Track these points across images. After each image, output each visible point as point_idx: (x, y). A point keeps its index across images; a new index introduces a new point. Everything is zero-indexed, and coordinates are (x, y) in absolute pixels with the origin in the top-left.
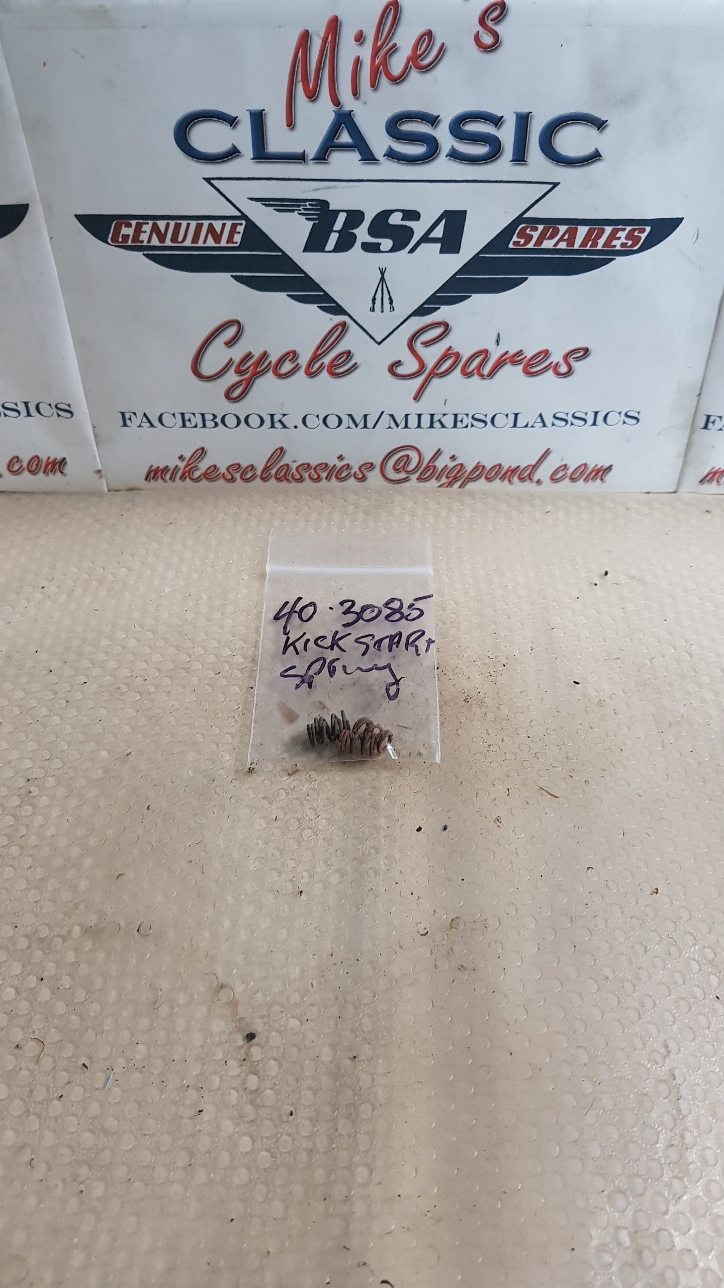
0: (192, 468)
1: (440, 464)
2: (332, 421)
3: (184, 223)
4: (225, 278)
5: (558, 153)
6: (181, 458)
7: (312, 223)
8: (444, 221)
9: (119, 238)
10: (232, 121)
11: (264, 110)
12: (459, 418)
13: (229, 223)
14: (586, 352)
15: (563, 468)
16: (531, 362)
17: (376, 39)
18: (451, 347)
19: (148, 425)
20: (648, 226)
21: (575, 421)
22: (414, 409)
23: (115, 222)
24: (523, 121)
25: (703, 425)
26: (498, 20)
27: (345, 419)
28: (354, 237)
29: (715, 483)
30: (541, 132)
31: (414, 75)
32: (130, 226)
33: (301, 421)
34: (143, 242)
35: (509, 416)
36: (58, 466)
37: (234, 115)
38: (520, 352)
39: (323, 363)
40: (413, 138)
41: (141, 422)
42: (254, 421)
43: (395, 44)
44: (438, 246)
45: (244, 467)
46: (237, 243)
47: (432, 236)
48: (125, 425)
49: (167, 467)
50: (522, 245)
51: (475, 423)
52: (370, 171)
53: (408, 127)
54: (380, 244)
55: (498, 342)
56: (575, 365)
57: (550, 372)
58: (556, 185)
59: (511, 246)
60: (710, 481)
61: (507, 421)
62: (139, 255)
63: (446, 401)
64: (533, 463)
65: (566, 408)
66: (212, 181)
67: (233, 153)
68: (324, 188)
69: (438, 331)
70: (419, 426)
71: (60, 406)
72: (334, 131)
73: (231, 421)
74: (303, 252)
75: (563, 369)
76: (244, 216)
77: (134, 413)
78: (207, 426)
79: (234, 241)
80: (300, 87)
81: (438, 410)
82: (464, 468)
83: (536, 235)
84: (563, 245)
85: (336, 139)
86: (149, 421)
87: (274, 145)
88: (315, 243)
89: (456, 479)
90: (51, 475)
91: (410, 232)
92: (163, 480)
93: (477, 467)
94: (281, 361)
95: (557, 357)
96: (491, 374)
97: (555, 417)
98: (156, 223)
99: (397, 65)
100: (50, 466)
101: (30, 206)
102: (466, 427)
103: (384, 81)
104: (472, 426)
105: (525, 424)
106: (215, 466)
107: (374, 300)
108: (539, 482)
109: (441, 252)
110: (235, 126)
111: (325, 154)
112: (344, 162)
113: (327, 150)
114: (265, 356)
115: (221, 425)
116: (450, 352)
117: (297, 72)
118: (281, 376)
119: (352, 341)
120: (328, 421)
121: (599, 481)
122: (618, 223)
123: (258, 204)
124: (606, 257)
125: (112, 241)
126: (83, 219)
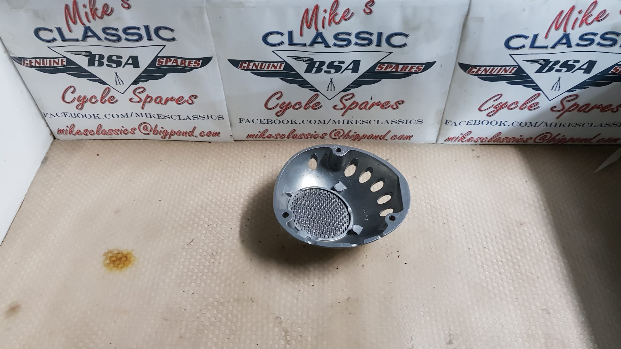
0: (263, 134)
1: (351, 134)
2: (313, 122)
3: (264, 63)
4: (278, 79)
5: (392, 44)
6: (259, 132)
7: (307, 64)
8: (352, 64)
9: (242, 67)
10: (282, 34)
11: (292, 31)
12: (358, 121)
13: (279, 64)
14: (403, 102)
15: (395, 136)
16: (383, 105)
17: (331, 11)
18: (355, 101)
19: (248, 122)
20: (424, 65)
21: (399, 122)
22: (342, 118)
23: (241, 62)
24: (380, 35)
25: (445, 123)
26: (371, 5)
27: (317, 122)
28: (322, 69)
29: (450, 141)
30: (386, 38)
31: (343, 22)
32: (246, 63)
33: (302, 122)
34: (250, 68)
35: (376, 121)
36: (218, 134)
37: (282, 32)
38: (379, 102)
39: (310, 106)
40: (342, 40)
41: (246, 122)
42: (285, 122)
43: (337, 13)
44: (351, 71)
45: (281, 134)
46: (282, 69)
47: (349, 68)
48: (240, 122)
49: (254, 134)
50: (380, 70)
51: (363, 123)
52: (328, 50)
53: (341, 37)
54: (331, 71)
55: (371, 99)
56: (399, 106)
57: (390, 108)
58: (391, 53)
59: (376, 70)
60: (448, 141)
61: (375, 122)
62: (249, 72)
63: (353, 116)
64: (384, 134)
65: (397, 118)
66: (275, 52)
67: (282, 43)
68: (312, 54)
69: (350, 96)
70: (343, 123)
71: (219, 116)
72: (316, 38)
73: (277, 122)
74: (305, 73)
75: (395, 107)
76: (284, 61)
77: (244, 119)
78: (269, 123)
79: (281, 68)
80: (305, 25)
81: (350, 119)
82: (360, 135)
83: (384, 67)
84: (394, 70)
85: (317, 40)
86: (249, 121)
87: (295, 41)
88: (309, 70)
89: (356, 138)
90: (215, 137)
91: (341, 67)
92: (253, 138)
93: (364, 135)
94: (296, 104)
95: (392, 103)
96: (369, 109)
97: (392, 121)
98: (255, 63)
99: (337, 19)
100: (214, 134)
101: (213, 57)
102: (360, 124)
103: (333, 24)
104: (362, 123)
105: (381, 123)
106: (271, 134)
107: (328, 87)
108: (386, 140)
109: (352, 73)
110: (282, 36)
111: (313, 45)
112: (319, 47)
113: (313, 44)
114: (290, 103)
115: (274, 123)
116: (355, 102)
117: (304, 20)
118: (295, 109)
119: (320, 99)
120: (311, 122)
121: (408, 140)
122: (413, 65)
123: (290, 58)
124: (410, 74)
125: (240, 68)
126: (230, 61)
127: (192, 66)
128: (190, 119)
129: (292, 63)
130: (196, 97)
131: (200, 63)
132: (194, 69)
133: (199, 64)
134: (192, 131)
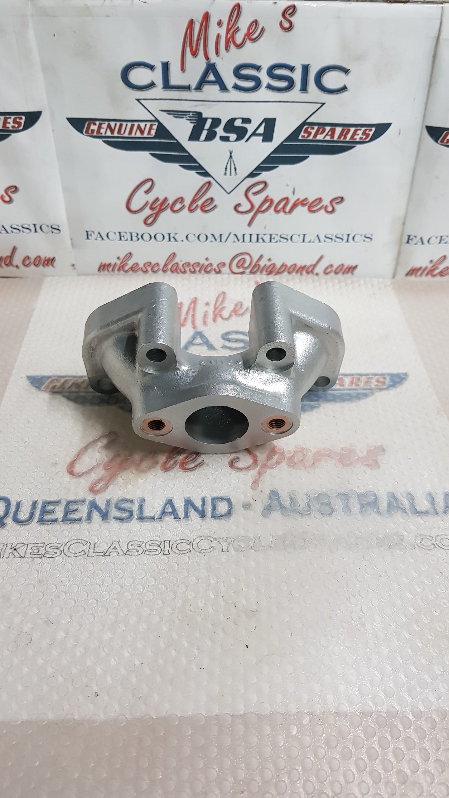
0: (124, 264)
1: (262, 263)
2: (203, 238)
3: (125, 124)
4: (145, 155)
5: (324, 86)
6: (118, 258)
7: (192, 125)
8: (264, 124)
9: (89, 131)
10: (152, 68)
11: (169, 62)
12: (273, 236)
13: (149, 124)
15: (330, 266)
16: (313, 205)
17: (228, 23)
18: (267, 196)
19: (101, 239)
20: (374, 127)
21: (337, 240)
22: (248, 231)
23: (87, 122)
24: (306, 69)
25: (406, 241)
26: (292, 14)
27: (210, 237)
28: (215, 133)
29: (414, 276)
30: (315, 75)
31: (248, 43)
32: (95, 124)
33: (185, 238)
34: (101, 134)
35: (300, 236)
36: (50, 262)
37: (152, 64)
38: (306, 199)
39: (197, 205)
40: (247, 78)
41: (97, 237)
42: (159, 237)
43: (238, 27)
44: (261, 138)
45: (153, 264)
46: (152, 135)
47: (258, 132)
48: (88, 238)
49: (110, 263)
50: (306, 138)
51: (282, 240)
52: (224, 96)
53: (244, 72)
54: (229, 137)
55: (294, 193)
56: (337, 207)
57: (323, 211)
58: (323, 104)
59: (300, 138)
60: (412, 275)
61: (299, 239)
62: (100, 141)
63: (266, 226)
64: (314, 263)
65: (333, 231)
66: (140, 101)
67: (152, 85)
68: (200, 105)
69: (261, 186)
70: (251, 241)
71: (53, 226)
72: (206, 74)
73: (146, 237)
74: (188, 141)
75: (330, 209)
76: (157, 120)
77: (93, 232)
78: (133, 240)
81: (261, 232)
82: (276, 266)
83: (313, 132)
84: (328, 138)
85: (207, 78)
86: (101, 237)
87: (174, 81)
88: (194, 136)
89: (271, 272)
90: (46, 267)
91: (246, 130)
92: (108, 271)
93: (283, 265)
94: (175, 203)
95: (326, 202)
96: (291, 211)
97: (326, 237)
98: (110, 123)
99: (239, 38)
100: (46, 262)
102: (277, 241)
103: (232, 47)
104: (280, 241)
105: (309, 240)
106: (137, 264)
107: (226, 168)
108: (317, 274)
109: (264, 140)
110: (153, 70)
111: (201, 86)
112: (211, 91)
113: (202, 84)
114: (166, 199)
115: (141, 239)
116: (267, 199)
117: (187, 41)
118: (174, 211)
119: (214, 192)
120: (200, 237)
121: (350, 274)
122: (358, 126)
123: (165, 113)
124: (351, 145)
125: (86, 132)
126: (70, 120)
127: (8, 128)
128: (7, 232)
129: (170, 123)
130: (15, 189)
131: (23, 121)
132: (13, 135)
133: (19, 124)
134: (9, 254)
